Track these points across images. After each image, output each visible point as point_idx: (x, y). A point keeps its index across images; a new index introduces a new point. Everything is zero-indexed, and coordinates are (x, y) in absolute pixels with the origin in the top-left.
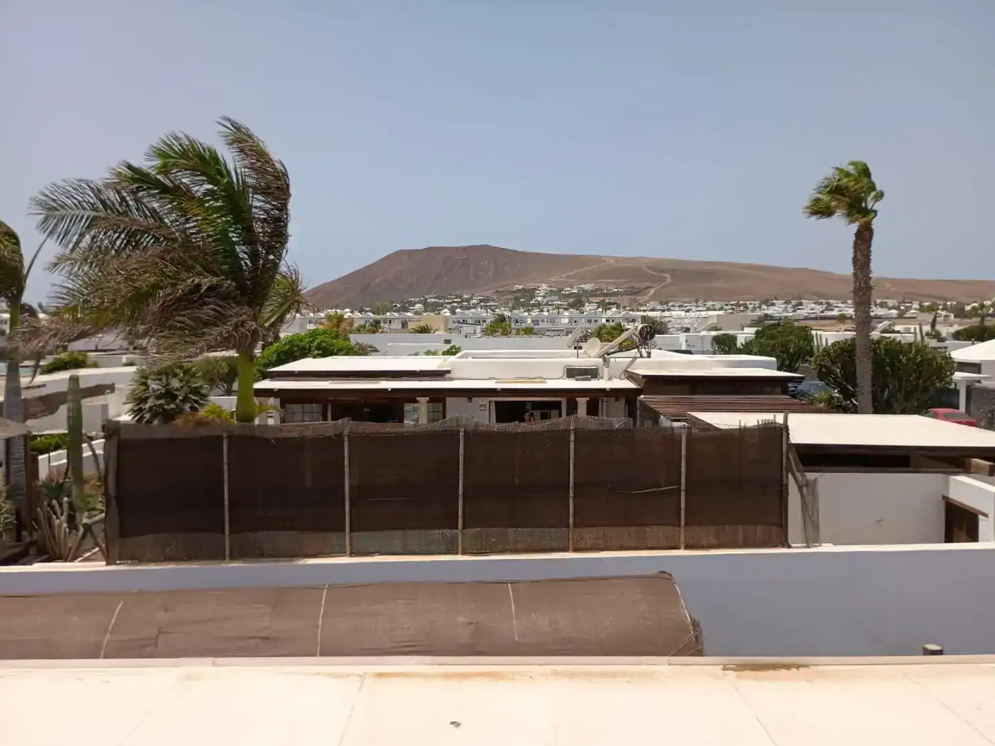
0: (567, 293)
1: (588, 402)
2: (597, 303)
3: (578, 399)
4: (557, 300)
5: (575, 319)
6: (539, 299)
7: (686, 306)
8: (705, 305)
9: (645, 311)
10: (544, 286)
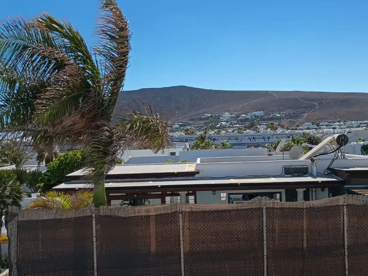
0: (243, 118)
1: (304, 191)
2: (266, 125)
3: (297, 190)
4: (236, 124)
5: (254, 136)
6: (223, 123)
7: (331, 125)
8: (345, 124)
9: (302, 130)
10: (227, 114)
